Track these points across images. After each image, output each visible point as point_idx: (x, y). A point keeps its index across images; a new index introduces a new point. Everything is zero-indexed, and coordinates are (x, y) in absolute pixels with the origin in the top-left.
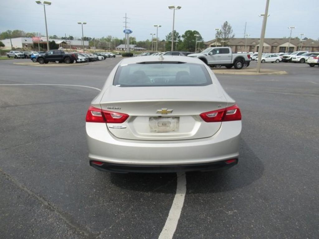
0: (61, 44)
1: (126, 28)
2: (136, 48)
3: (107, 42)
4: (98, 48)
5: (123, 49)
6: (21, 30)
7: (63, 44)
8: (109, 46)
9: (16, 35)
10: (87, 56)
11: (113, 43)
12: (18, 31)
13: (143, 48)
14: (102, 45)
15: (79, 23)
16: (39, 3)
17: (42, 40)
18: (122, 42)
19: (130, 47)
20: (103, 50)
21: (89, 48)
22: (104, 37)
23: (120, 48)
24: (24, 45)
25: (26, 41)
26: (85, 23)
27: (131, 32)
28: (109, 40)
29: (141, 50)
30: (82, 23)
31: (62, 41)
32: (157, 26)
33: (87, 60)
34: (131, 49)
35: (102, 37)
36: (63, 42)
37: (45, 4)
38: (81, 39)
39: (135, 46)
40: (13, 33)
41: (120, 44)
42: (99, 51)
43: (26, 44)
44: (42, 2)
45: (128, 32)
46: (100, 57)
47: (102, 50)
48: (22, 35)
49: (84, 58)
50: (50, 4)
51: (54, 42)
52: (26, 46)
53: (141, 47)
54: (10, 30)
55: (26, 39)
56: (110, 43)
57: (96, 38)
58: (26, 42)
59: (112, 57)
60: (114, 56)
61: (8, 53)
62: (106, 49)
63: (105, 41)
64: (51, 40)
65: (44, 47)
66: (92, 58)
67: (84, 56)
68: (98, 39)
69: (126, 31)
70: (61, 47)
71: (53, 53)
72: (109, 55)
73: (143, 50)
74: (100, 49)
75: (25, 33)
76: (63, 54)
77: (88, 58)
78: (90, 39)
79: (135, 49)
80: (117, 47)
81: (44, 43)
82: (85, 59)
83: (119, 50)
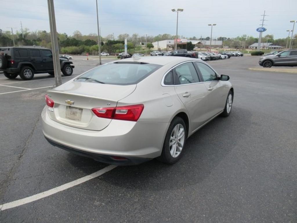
0: (197, 44)
1: (262, 26)
2: (270, 46)
3: (240, 41)
4: (231, 47)
5: (256, 48)
6: (169, 34)
7: (199, 44)
8: (242, 45)
9: (164, 37)
10: (210, 55)
11: (247, 42)
12: (166, 35)
13: (281, 46)
14: (235, 44)
15: (209, 25)
16: (173, 10)
17: (181, 42)
18: (256, 41)
19: (265, 46)
20: (235, 49)
21: (222, 47)
22: (239, 36)
23: (253, 47)
24: (168, 46)
25: (170, 42)
26: (215, 25)
27: (264, 30)
28: (243, 39)
29: (278, 48)
30: (212, 25)
31: (198, 41)
32: (294, 21)
33: (209, 59)
34: (265, 47)
35: (238, 36)
36: (199, 43)
37: (179, 11)
38: (217, 39)
39: (271, 45)
40: (162, 36)
41: (254, 43)
42: (231, 50)
43: (170, 45)
44: (176, 10)
45: (261, 30)
46: (223, 56)
47: (233, 49)
48: (169, 38)
49: (205, 56)
50: (182, 10)
51: (191, 43)
52: (170, 47)
53: (279, 45)
54: (160, 34)
55: (170, 41)
56: (243, 42)
57: (230, 38)
58: (170, 44)
59: (240, 55)
60: (242, 55)
61: (151, 53)
62: (239, 48)
63: (238, 40)
64: (189, 41)
65: (182, 47)
66: (214, 57)
67: (207, 55)
68: (233, 38)
69: (259, 29)
70: (196, 47)
71: (178, 53)
72: (236, 54)
73: (280, 48)
74: (233, 48)
75: (171, 36)
76: (185, 53)
77: (210, 56)
78: (226, 38)
79: (270, 48)
80: (250, 46)
81: (184, 44)
82: (206, 58)
83: (251, 49)
